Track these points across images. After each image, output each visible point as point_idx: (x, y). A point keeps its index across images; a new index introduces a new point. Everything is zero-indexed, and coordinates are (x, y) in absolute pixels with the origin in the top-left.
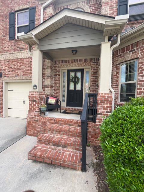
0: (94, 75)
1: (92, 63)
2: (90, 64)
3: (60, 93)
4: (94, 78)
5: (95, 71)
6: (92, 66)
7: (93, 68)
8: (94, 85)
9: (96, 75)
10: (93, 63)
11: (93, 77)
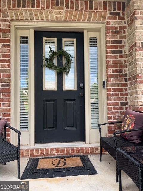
0: (116, 47)
1: (108, 15)
2: (104, 17)
3: (12, 103)
4: (115, 57)
5: (117, 37)
6: (108, 23)
7: (112, 28)
8: (117, 76)
9: (121, 47)
10: (111, 13)
11: (113, 52)
